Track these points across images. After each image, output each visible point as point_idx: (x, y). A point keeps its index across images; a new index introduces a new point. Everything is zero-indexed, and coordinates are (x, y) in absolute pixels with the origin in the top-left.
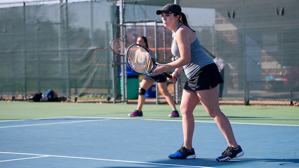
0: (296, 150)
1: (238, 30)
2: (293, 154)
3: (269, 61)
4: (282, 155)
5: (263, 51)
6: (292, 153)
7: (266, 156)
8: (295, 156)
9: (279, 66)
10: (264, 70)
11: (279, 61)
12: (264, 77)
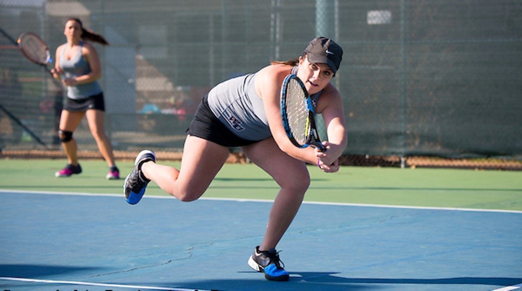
0: (193, 244)
1: (91, 16)
2: (188, 252)
3: (151, 75)
4: (167, 254)
5: (141, 57)
6: (187, 250)
7: (137, 256)
8: (191, 256)
9: (169, 87)
10: (140, 94)
11: (169, 76)
12: (141, 106)
